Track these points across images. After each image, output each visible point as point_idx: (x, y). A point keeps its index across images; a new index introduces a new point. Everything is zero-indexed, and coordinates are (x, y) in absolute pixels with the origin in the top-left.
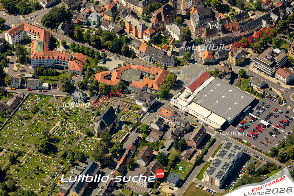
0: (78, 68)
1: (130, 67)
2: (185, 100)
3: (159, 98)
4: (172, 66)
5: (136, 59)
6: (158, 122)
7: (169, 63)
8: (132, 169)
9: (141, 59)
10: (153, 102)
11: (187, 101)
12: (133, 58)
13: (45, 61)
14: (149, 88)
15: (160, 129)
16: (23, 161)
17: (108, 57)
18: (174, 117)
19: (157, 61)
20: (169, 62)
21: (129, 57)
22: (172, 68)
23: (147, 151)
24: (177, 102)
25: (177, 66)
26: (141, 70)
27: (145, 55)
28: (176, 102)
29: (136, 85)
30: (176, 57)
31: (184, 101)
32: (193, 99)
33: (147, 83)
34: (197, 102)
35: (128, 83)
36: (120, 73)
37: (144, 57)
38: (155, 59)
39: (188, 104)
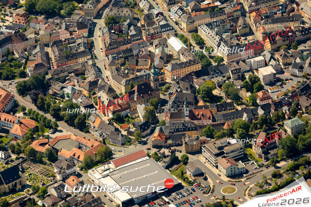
0: (20, 132)
1: (70, 137)
3: (82, 171)
4: (119, 144)
5: (88, 134)
7: (116, 140)
9: (93, 135)
11: (102, 174)
12: (85, 133)
14: (76, 159)
15: (58, 195)
17: (59, 129)
18: (78, 185)
21: (83, 131)
22: (119, 146)
25: (124, 145)
26: (79, 141)
27: (97, 130)
28: (93, 174)
29: (64, 154)
32: (110, 173)
33: (75, 153)
37: (95, 132)
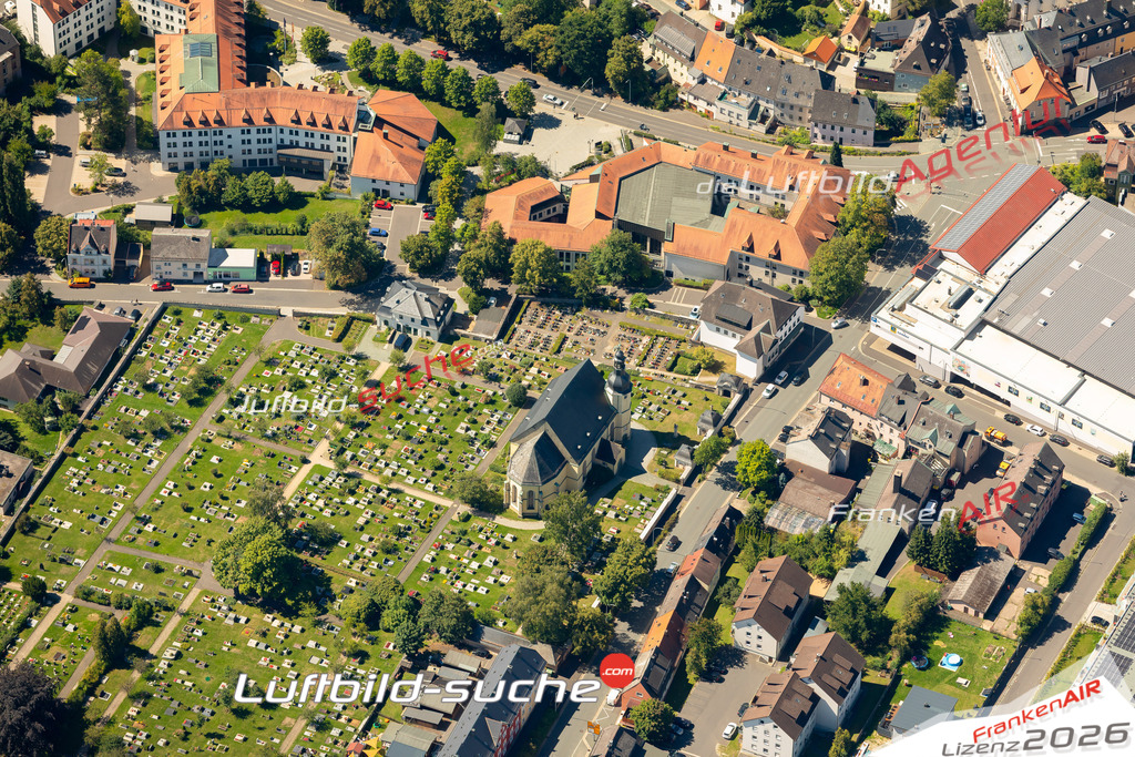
0: (398, 165)
1: (658, 155)
2: (948, 316)
3: (811, 310)
4: (864, 144)
5: (678, 111)
6: (822, 431)
7: (848, 130)
8: (713, 674)
9: (709, 115)
10: (786, 329)
11: (958, 321)
12: (664, 109)
13: (229, 137)
14: (759, 262)
15: (832, 464)
16: (162, 650)
17: (539, 109)
18: (901, 402)
19: (786, 119)
20: (849, 125)
21: (647, 104)
22: (867, 154)
23: (780, 582)
24: (909, 329)
25: (887, 145)
26: (714, 168)
27: (725, 93)
28: (903, 326)
29: (696, 248)
30: (882, 96)
31: (945, 321)
32: (986, 310)
33: (751, 237)
34: (1007, 327)
35: (654, 239)
36: (611, 190)
37: (720, 104)
38: (779, 112)
39: (963, 335)
